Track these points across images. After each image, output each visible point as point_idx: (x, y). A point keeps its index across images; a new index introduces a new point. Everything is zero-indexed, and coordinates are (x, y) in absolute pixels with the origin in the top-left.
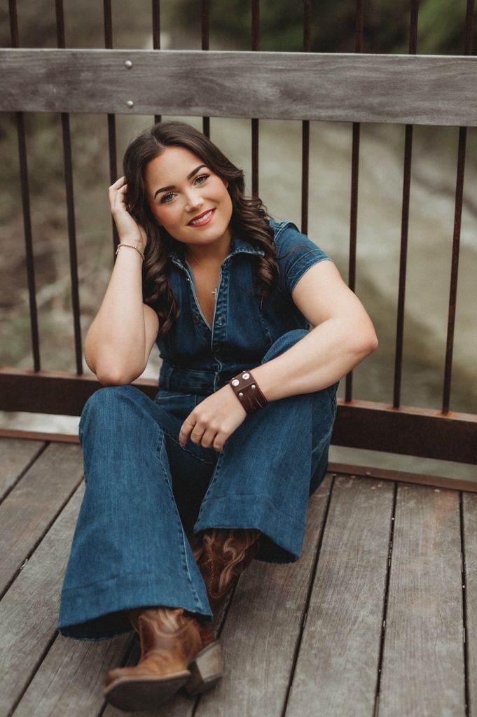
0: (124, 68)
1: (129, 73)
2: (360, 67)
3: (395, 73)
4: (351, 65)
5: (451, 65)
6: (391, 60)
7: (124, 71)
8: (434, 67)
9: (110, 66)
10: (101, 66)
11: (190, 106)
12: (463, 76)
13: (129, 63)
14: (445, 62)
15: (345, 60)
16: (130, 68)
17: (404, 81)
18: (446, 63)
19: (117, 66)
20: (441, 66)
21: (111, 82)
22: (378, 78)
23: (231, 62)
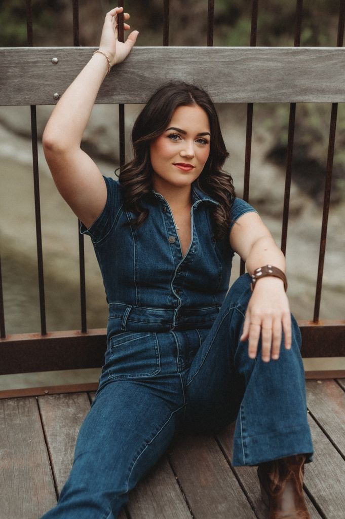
0: (51, 64)
1: (55, 68)
2: (261, 58)
3: (289, 62)
4: (254, 56)
5: (333, 55)
6: (286, 52)
7: (51, 66)
8: (320, 57)
9: (37, 62)
10: (29, 63)
11: (112, 95)
12: (343, 63)
13: (55, 59)
14: (329, 52)
15: (248, 52)
16: (55, 63)
17: (296, 69)
18: (330, 54)
19: (43, 62)
20: (326, 56)
21: (38, 77)
22: (276, 66)
23: (150, 56)
